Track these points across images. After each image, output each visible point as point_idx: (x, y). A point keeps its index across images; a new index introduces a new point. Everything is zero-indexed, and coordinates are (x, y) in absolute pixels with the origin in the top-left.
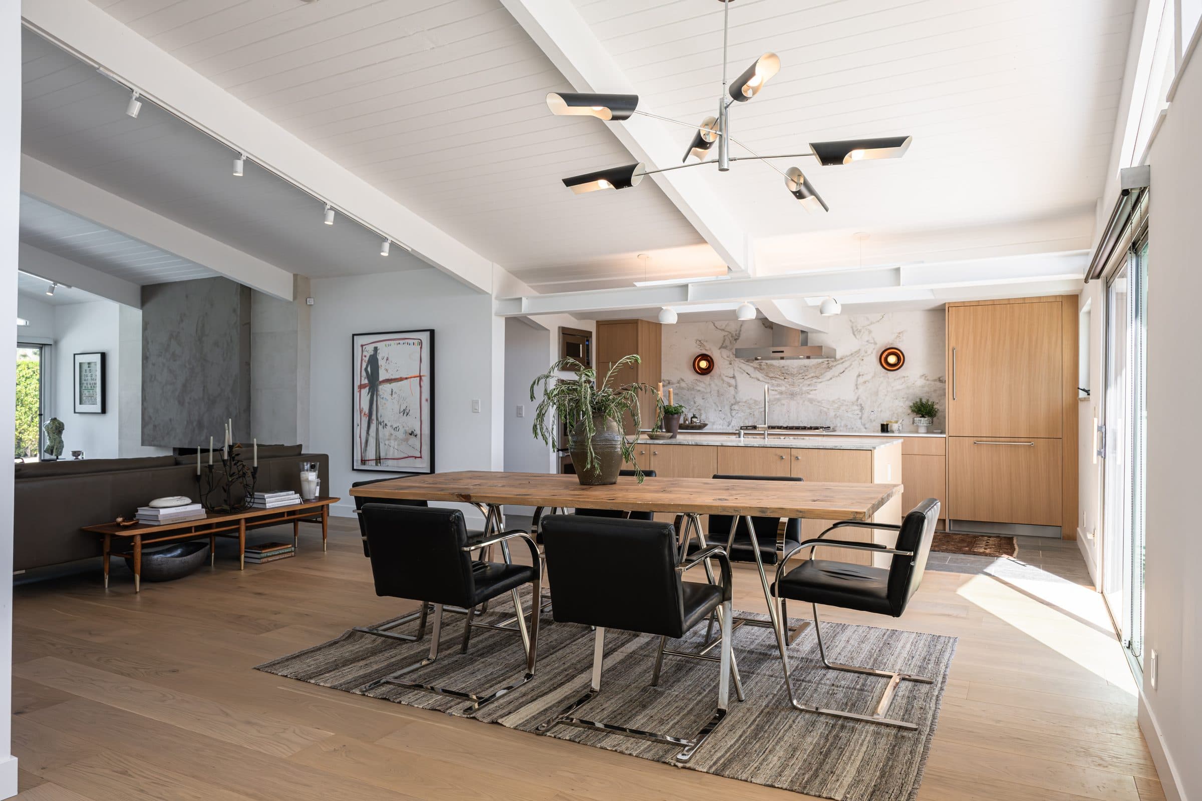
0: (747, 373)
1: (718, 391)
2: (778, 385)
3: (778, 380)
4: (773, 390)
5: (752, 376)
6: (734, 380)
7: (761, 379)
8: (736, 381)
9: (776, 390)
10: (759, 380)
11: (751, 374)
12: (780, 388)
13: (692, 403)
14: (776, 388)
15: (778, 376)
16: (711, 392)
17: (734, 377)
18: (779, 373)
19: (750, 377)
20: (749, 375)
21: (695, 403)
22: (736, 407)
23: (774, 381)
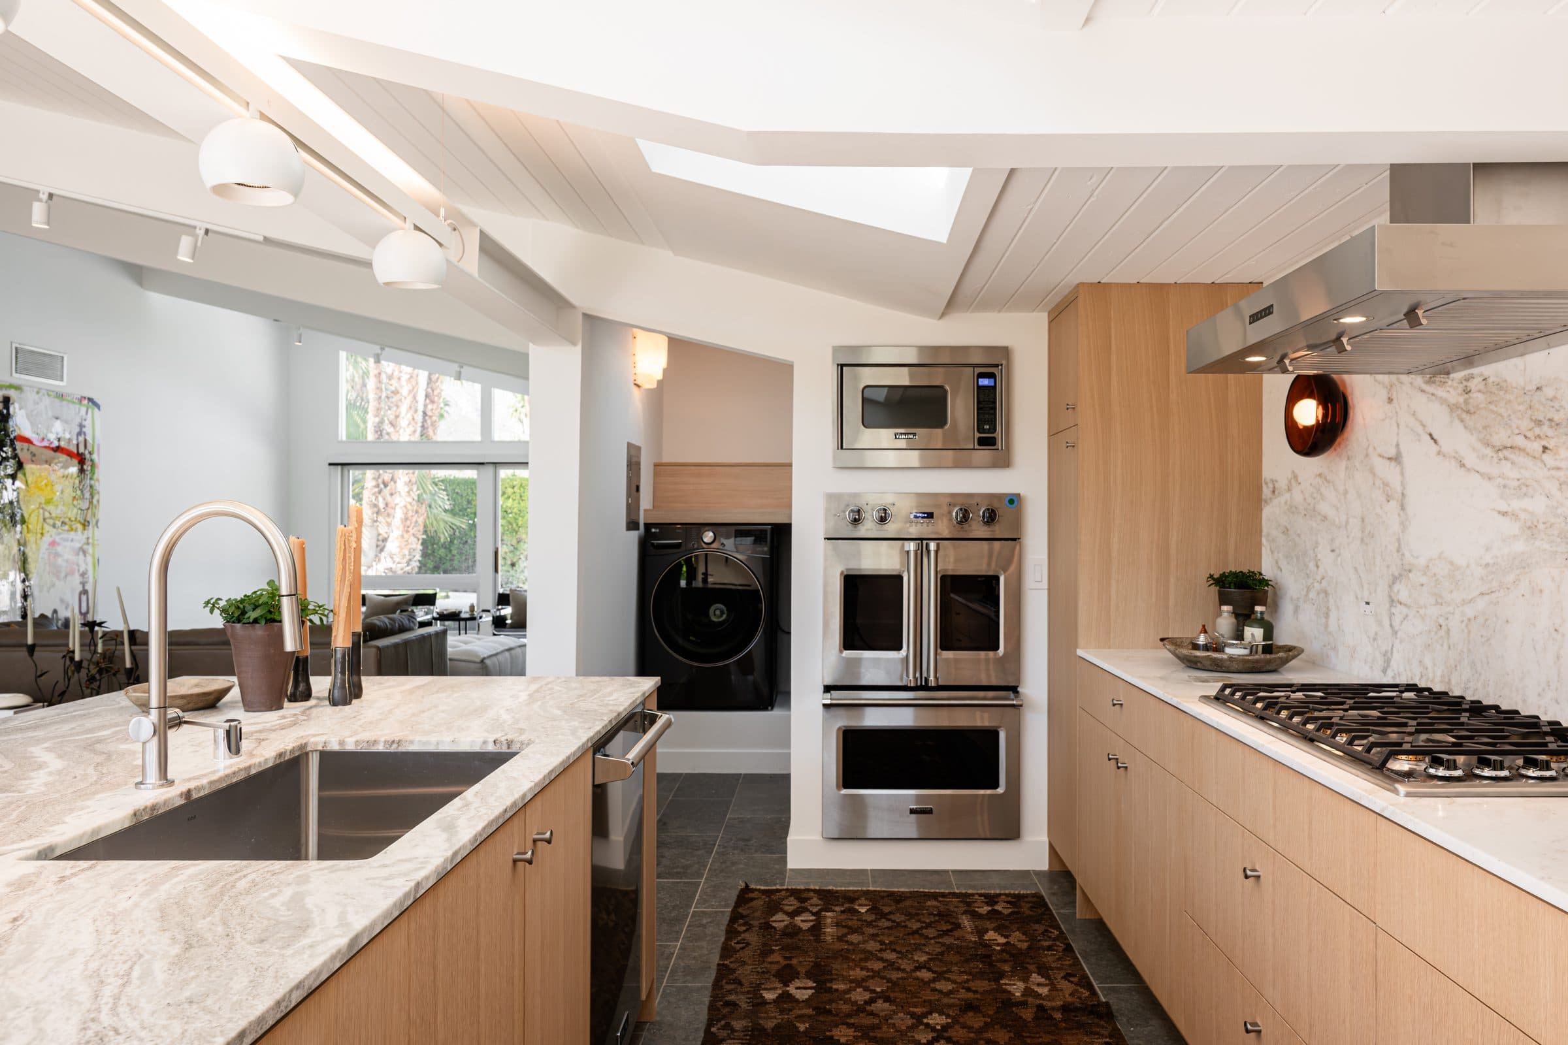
0: (1431, 435)
1: (1363, 520)
2: (1523, 488)
3: (1520, 459)
4: (1504, 514)
5: (1446, 445)
6: (1398, 469)
7: (1470, 460)
8: (1402, 474)
9: (1514, 516)
10: (1463, 465)
11: (1440, 441)
12: (1526, 503)
13: (1312, 565)
14: (1516, 505)
15: (1520, 441)
16: (1347, 522)
17: (1397, 459)
18: (1525, 424)
19: (1439, 453)
20: (1435, 441)
21: (1318, 567)
22: (1402, 591)
23: (1506, 466)
